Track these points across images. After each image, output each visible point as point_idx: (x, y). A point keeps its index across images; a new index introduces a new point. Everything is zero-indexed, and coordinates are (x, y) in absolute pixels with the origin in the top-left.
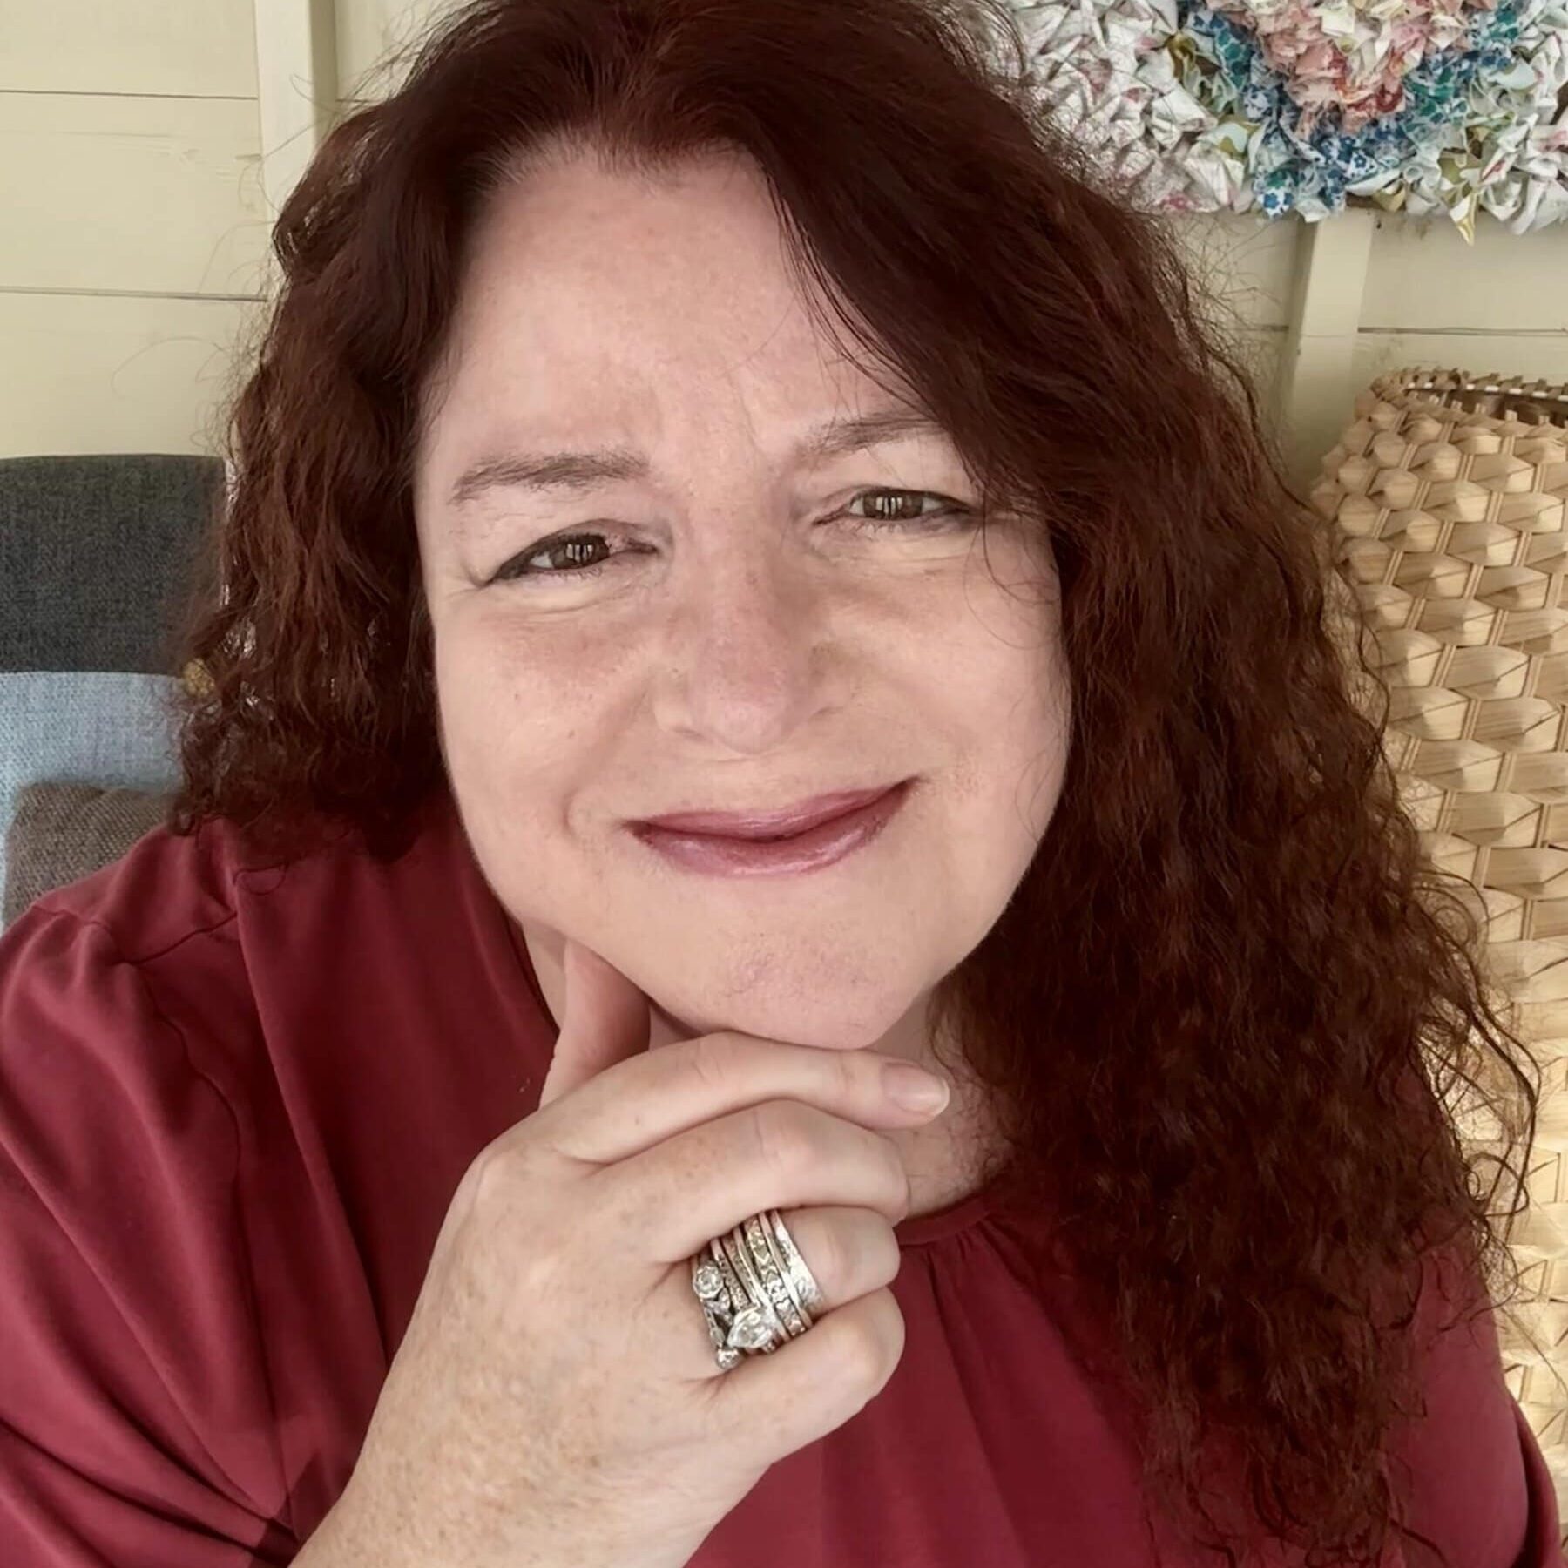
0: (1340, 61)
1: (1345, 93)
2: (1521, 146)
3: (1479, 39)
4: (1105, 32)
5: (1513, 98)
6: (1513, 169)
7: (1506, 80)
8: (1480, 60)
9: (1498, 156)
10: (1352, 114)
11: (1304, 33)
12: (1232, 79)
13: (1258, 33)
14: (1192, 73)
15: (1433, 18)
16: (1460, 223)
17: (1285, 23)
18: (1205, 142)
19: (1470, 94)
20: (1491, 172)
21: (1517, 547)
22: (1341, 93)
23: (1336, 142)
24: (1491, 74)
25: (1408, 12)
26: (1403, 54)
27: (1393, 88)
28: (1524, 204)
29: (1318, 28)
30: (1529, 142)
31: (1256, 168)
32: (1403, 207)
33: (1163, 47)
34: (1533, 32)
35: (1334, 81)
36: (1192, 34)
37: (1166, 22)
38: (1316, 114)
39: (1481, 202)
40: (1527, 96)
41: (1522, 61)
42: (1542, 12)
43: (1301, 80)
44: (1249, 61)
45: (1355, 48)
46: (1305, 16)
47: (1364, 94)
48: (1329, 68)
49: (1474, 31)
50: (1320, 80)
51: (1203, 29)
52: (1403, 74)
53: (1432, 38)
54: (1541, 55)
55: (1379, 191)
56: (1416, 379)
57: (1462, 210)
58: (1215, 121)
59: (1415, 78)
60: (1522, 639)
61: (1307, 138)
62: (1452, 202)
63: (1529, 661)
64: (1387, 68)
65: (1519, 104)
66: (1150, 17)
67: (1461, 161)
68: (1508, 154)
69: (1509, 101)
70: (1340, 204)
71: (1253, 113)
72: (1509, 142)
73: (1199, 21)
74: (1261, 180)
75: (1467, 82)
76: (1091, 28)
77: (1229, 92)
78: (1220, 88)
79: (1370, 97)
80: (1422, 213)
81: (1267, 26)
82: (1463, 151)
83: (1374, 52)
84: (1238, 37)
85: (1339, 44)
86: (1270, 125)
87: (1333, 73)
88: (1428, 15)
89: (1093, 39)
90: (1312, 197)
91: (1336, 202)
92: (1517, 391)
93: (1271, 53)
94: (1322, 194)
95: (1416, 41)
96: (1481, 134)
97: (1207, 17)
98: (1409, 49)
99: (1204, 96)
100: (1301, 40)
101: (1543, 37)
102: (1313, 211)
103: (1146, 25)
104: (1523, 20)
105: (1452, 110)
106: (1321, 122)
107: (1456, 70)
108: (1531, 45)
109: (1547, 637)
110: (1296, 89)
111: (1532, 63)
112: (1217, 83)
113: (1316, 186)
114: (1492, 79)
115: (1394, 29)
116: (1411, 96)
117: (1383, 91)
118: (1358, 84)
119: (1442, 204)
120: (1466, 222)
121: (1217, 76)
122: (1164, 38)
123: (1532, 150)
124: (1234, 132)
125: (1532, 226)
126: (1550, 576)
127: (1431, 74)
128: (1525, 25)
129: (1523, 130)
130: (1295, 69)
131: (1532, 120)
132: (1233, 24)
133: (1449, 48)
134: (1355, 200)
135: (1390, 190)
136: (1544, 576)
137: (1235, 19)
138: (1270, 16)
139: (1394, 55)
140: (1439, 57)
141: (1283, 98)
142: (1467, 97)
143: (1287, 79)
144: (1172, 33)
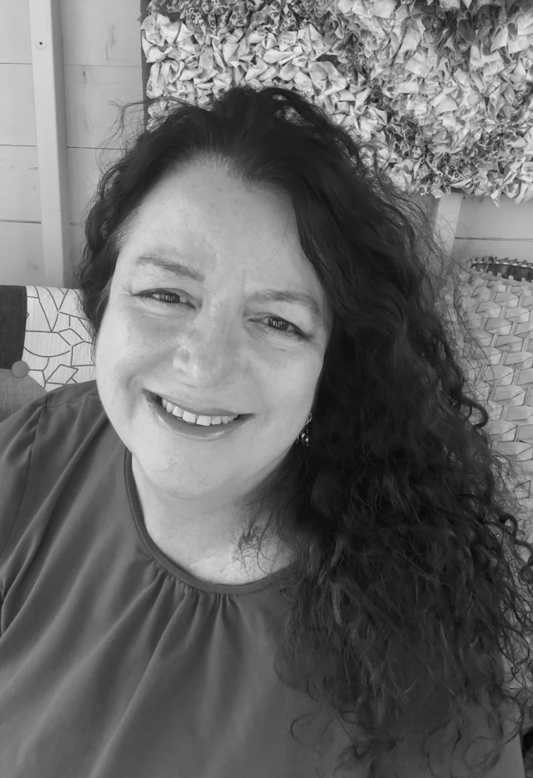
0: (450, 136)
1: (451, 149)
2: (519, 170)
3: (504, 128)
4: (359, 124)
5: (516, 150)
6: (516, 178)
7: (514, 144)
8: (504, 136)
9: (510, 173)
10: (453, 158)
11: (436, 126)
12: (408, 143)
13: (417, 126)
14: (392, 140)
15: (486, 121)
16: (495, 200)
17: (428, 122)
18: (397, 167)
19: (500, 149)
20: (507, 180)
21: (511, 328)
22: (449, 149)
23: (448, 168)
24: (508, 142)
25: (476, 118)
26: (474, 134)
27: (470, 148)
28: (519, 192)
29: (441, 124)
30: (522, 169)
31: (416, 177)
32: (473, 192)
33: (382, 130)
34: (525, 125)
35: (447, 144)
36: (393, 125)
37: (383, 121)
38: (440, 157)
39: (503, 191)
40: (521, 150)
41: (520, 136)
42: (528, 118)
43: (434, 144)
44: (415, 136)
45: (456, 132)
46: (436, 119)
47: (458, 150)
48: (445, 140)
49: (502, 125)
50: (442, 144)
51: (397, 123)
52: (474, 142)
53: (485, 129)
54: (528, 135)
55: (464, 186)
56: (476, 260)
57: (495, 195)
58: (401, 159)
59: (479, 144)
60: (512, 363)
61: (436, 166)
62: (492, 191)
63: (514, 371)
64: (468, 140)
65: (519, 153)
66: (377, 119)
67: (495, 175)
68: (514, 173)
69: (515, 152)
70: (448, 191)
71: (415, 156)
72: (514, 168)
73: (395, 120)
74: (418, 182)
75: (499, 145)
76: (354, 123)
77: (407, 148)
78: (403, 146)
79: (460, 151)
80: (480, 195)
81: (421, 123)
82: (496, 171)
83: (462, 133)
84: (411, 127)
85: (449, 130)
86: (422, 161)
87: (447, 141)
88: (484, 120)
89: (355, 127)
90: (438, 188)
91: (447, 190)
92: (515, 264)
93: (423, 134)
94: (442, 188)
95: (479, 129)
96: (504, 165)
97: (399, 119)
98: (476, 132)
99: (397, 149)
100: (435, 129)
101: (529, 127)
102: (437, 194)
103: (375, 122)
104: (521, 121)
105: (493, 156)
106: (442, 160)
107: (495, 140)
108: (524, 131)
109: (522, 362)
110: (432, 147)
111: (524, 137)
112: (401, 145)
113: (439, 184)
114: (508, 144)
115: (471, 125)
116: (477, 150)
117: (466, 148)
118: (456, 145)
119: (488, 192)
120: (497, 199)
121: (402, 141)
122: (382, 127)
123: (523, 171)
124: (408, 163)
125: (522, 200)
126: (524, 339)
127: (485, 142)
128: (521, 123)
129: (520, 163)
130: (432, 140)
131: (523, 160)
132: (408, 122)
133: (492, 132)
134: (454, 190)
135: (468, 186)
136: (521, 339)
137: (410, 120)
138: (423, 119)
139: (470, 135)
140: (488, 136)
141: (427, 151)
142: (499, 150)
143: (429, 143)
144: (385, 125)
